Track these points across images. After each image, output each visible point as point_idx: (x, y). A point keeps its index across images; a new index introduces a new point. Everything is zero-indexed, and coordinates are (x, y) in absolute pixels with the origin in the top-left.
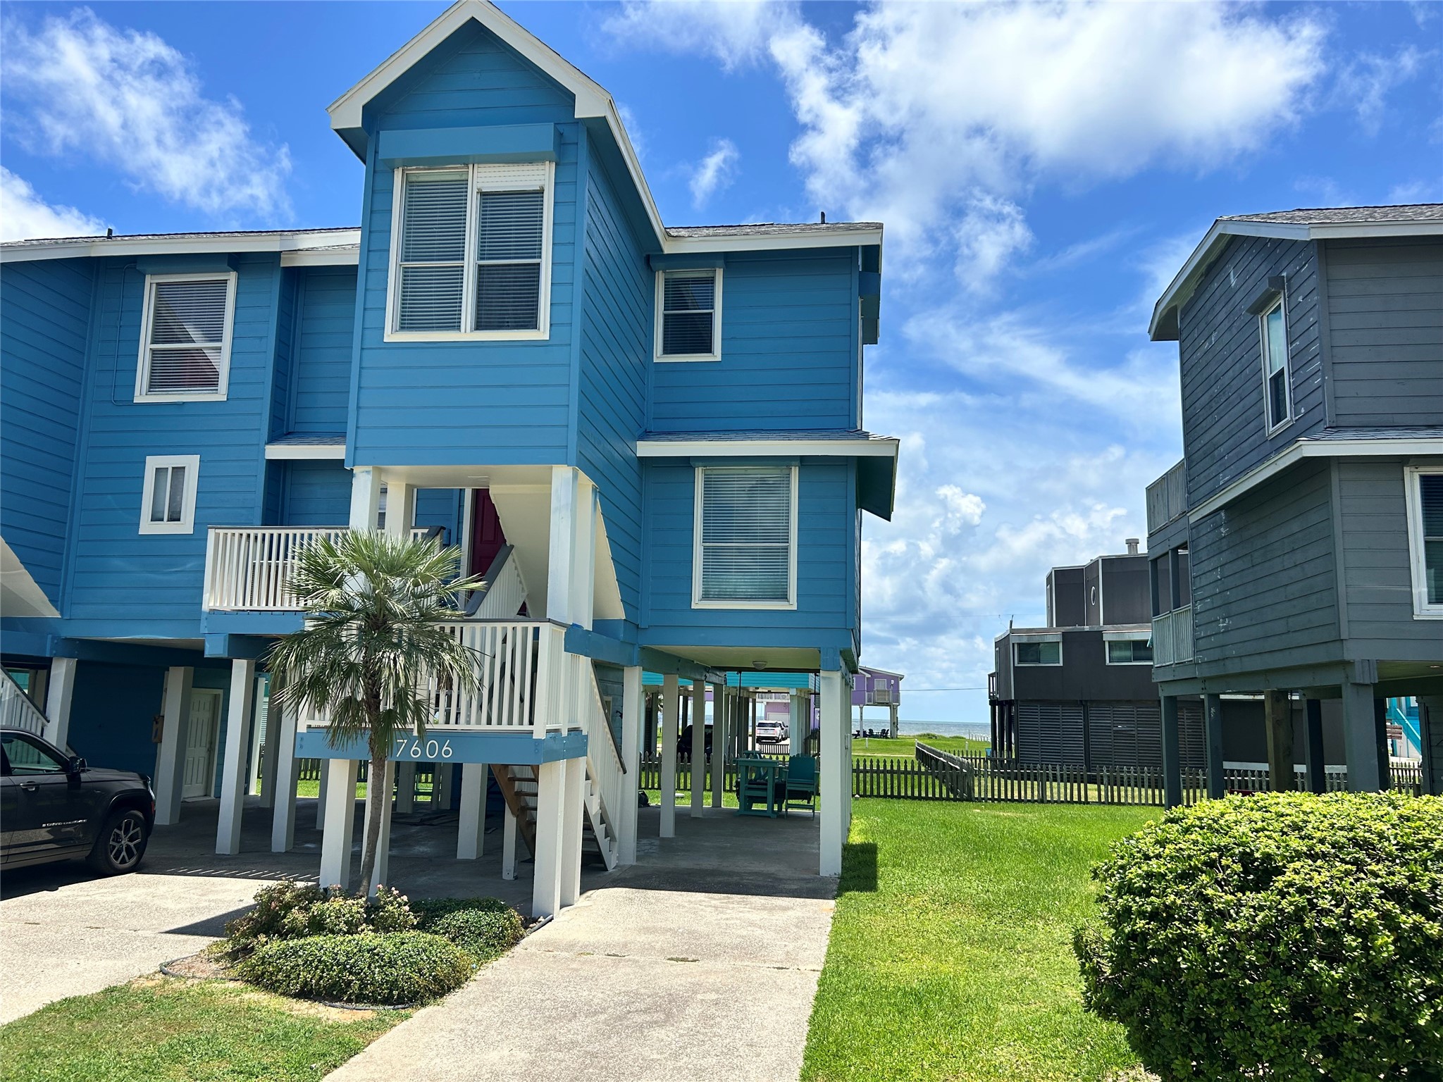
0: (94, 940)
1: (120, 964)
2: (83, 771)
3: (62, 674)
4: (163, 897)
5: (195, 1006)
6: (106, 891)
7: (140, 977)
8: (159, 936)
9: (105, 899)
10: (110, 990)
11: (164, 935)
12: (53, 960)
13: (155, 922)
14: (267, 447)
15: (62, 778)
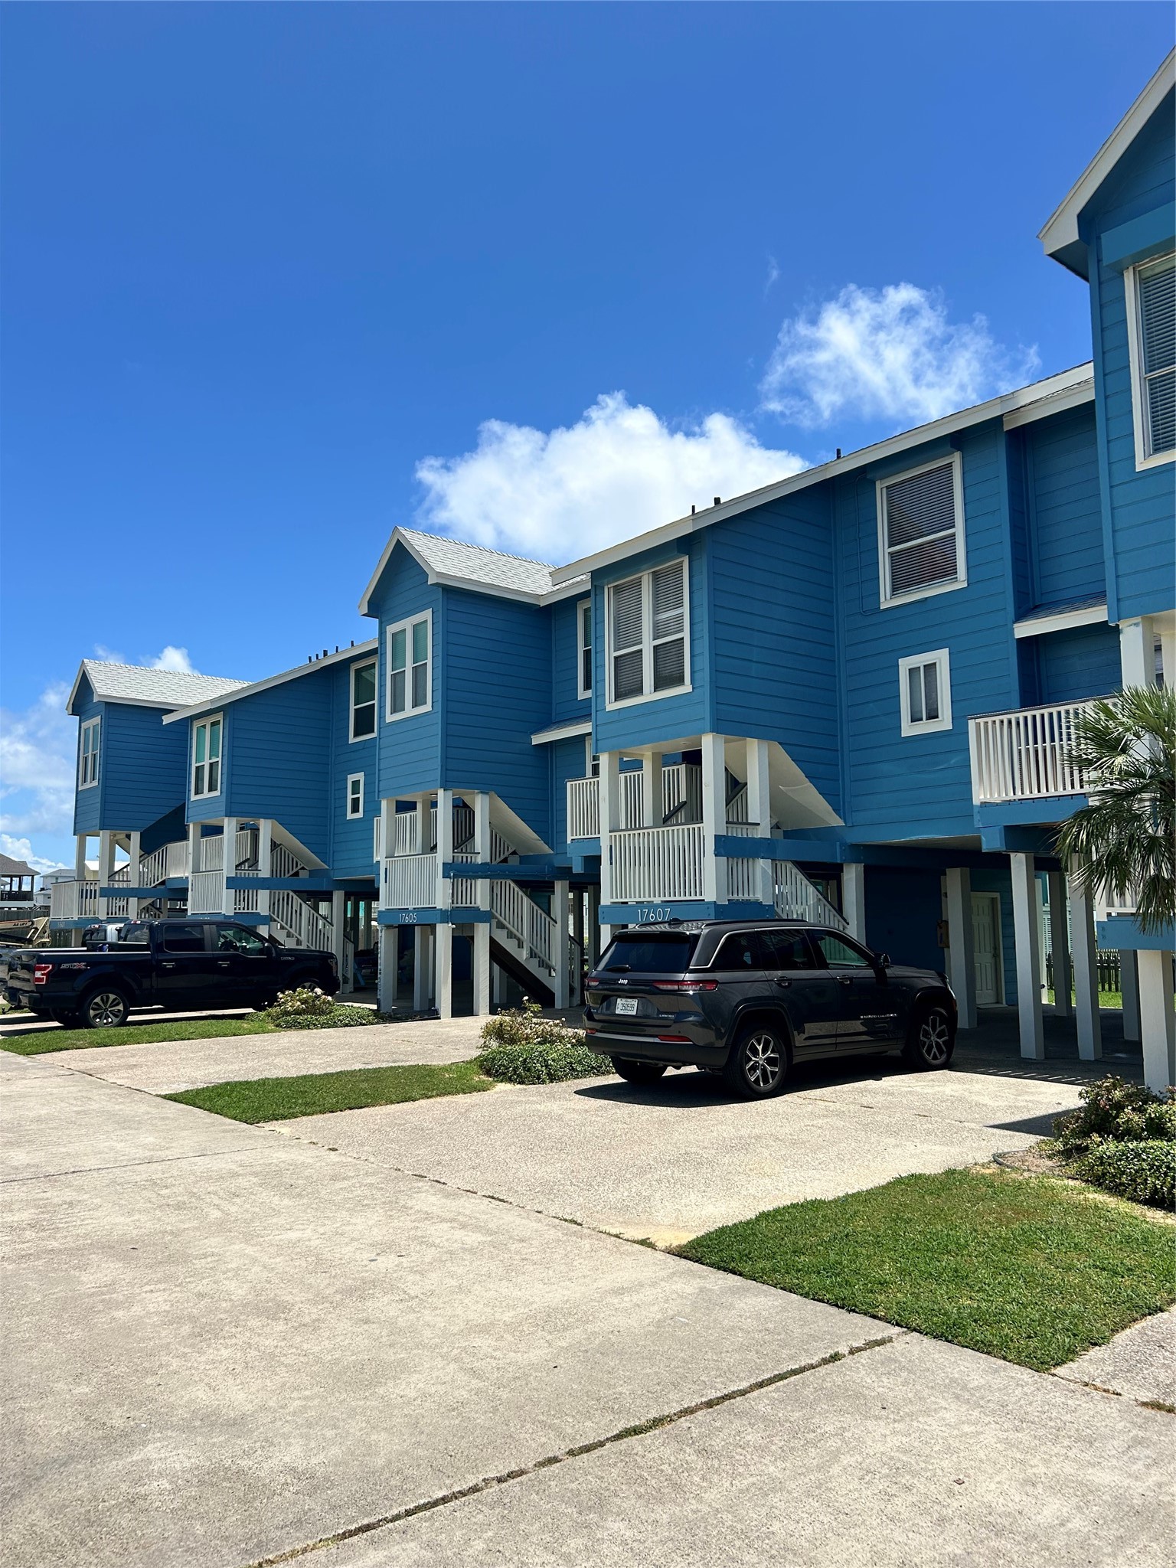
0: (925, 1126)
1: (954, 1150)
2: (888, 967)
3: (852, 878)
4: (979, 1093)
5: (1038, 1196)
6: (925, 1084)
7: (976, 1164)
8: (984, 1128)
9: (926, 1091)
10: (950, 1172)
11: (989, 1129)
12: (892, 1141)
13: (977, 1116)
14: (1015, 625)
15: (870, 973)
